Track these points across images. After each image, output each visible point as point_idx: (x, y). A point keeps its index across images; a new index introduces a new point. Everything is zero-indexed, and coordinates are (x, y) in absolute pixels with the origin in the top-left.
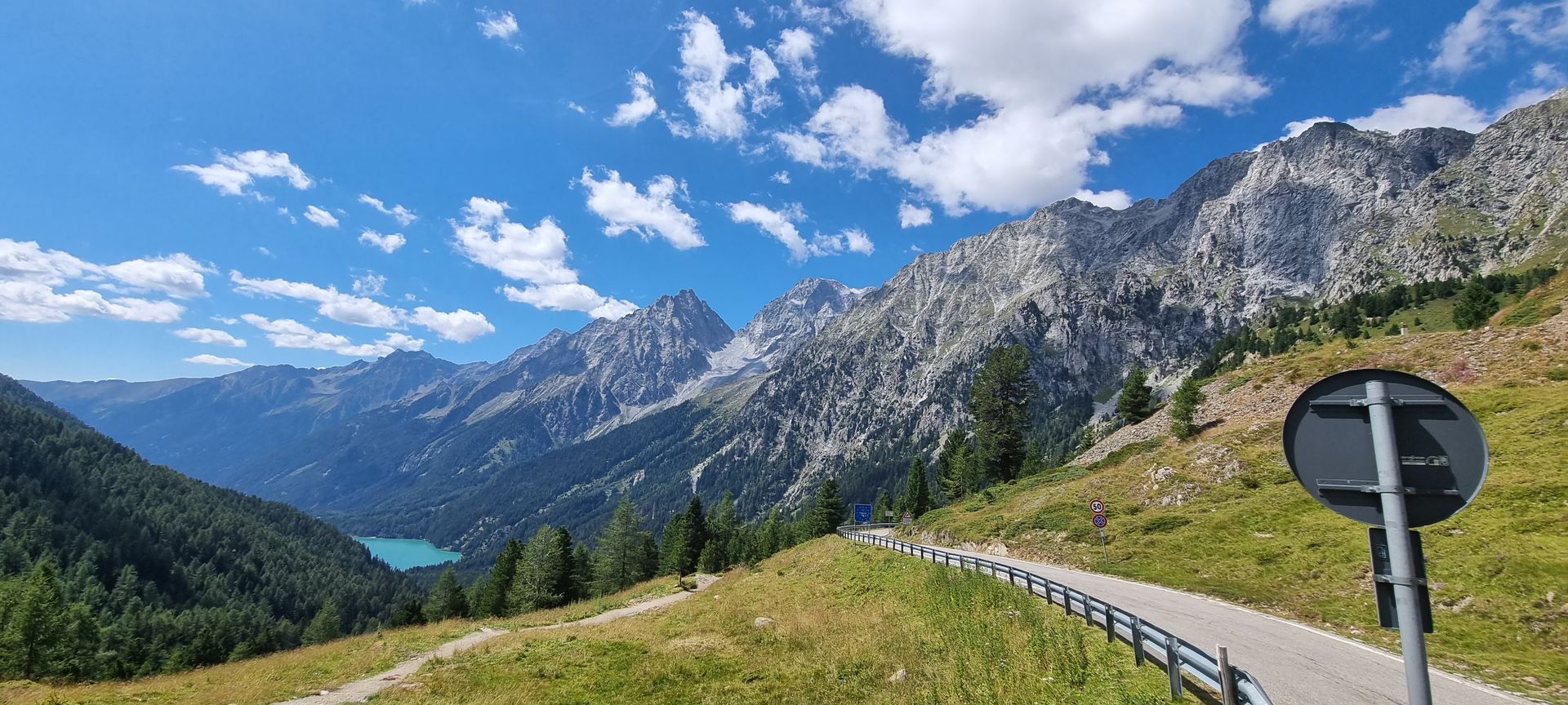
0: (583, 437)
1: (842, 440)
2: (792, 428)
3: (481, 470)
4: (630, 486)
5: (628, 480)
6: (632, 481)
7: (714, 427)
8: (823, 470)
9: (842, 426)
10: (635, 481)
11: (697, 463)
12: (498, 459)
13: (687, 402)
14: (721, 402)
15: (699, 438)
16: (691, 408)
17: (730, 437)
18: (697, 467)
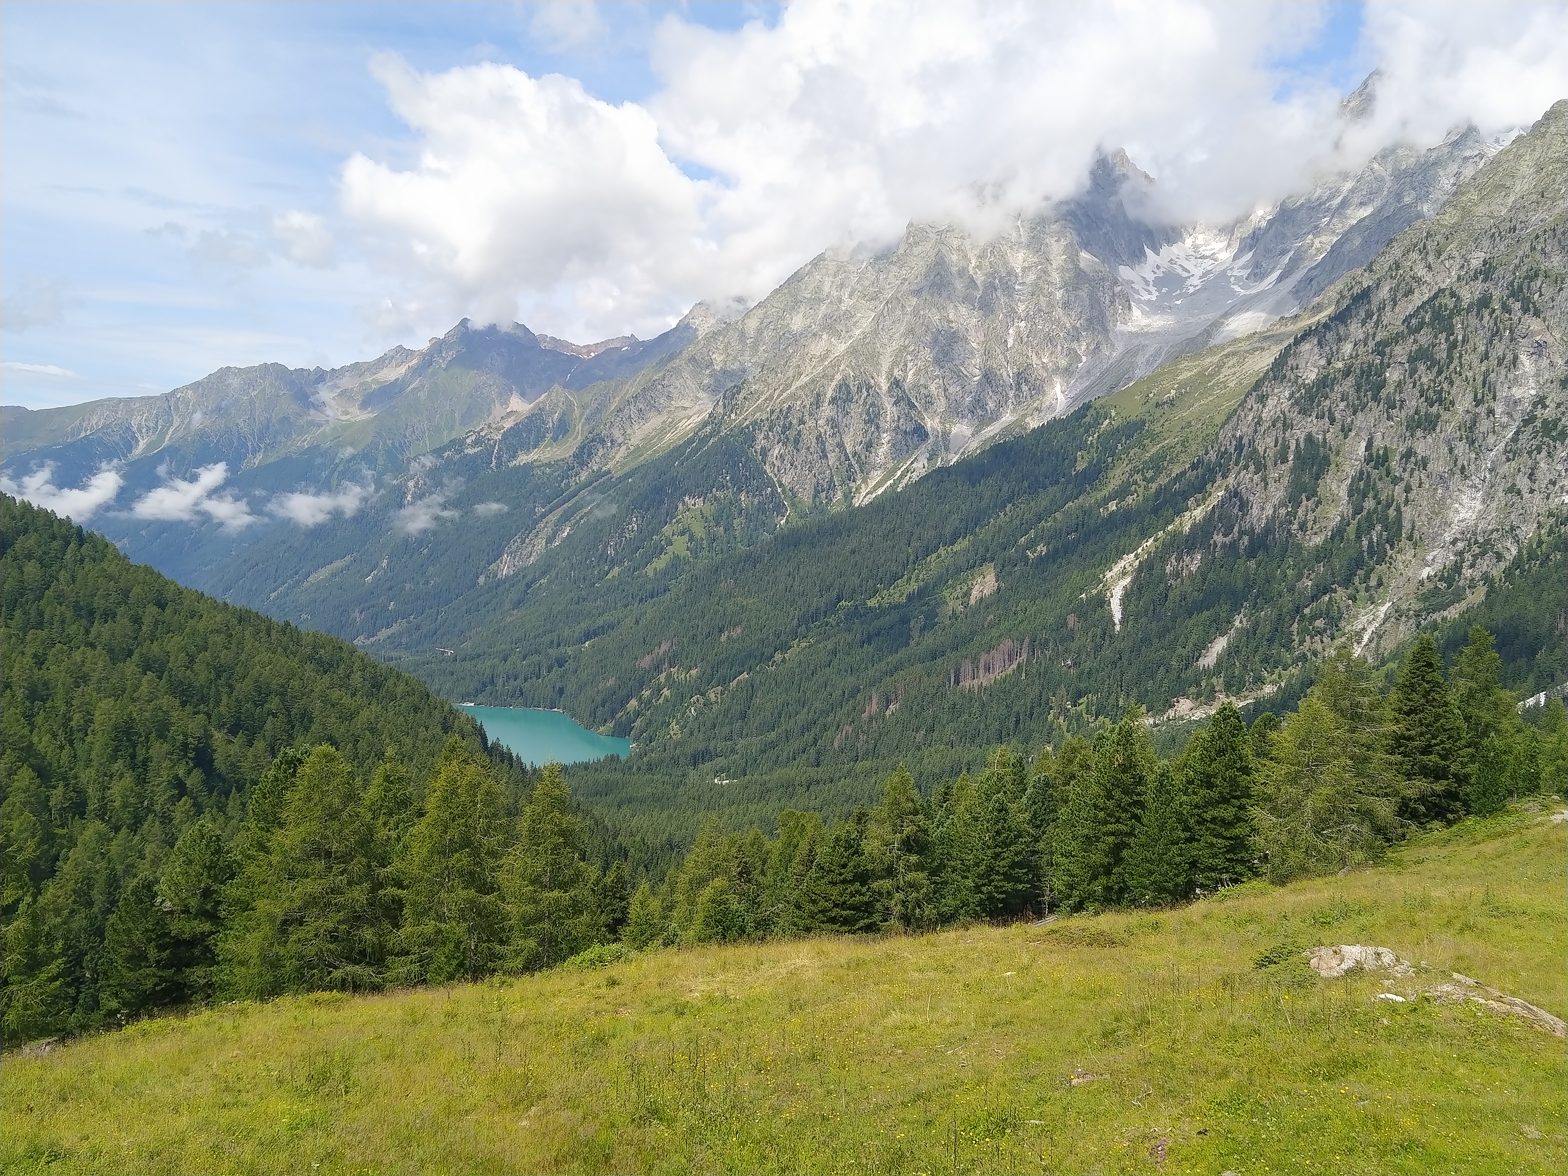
0: (848, 496)
1: (1513, 490)
2: (1368, 460)
3: (649, 570)
4: (966, 605)
5: (959, 592)
6: (967, 594)
7: (1157, 465)
8: (1457, 568)
9: (1511, 453)
10: (975, 593)
11: (1119, 554)
12: (680, 547)
13: (1087, 407)
14: (1172, 403)
15: (1121, 493)
16: (1097, 423)
17: (1200, 488)
18: (1122, 564)
